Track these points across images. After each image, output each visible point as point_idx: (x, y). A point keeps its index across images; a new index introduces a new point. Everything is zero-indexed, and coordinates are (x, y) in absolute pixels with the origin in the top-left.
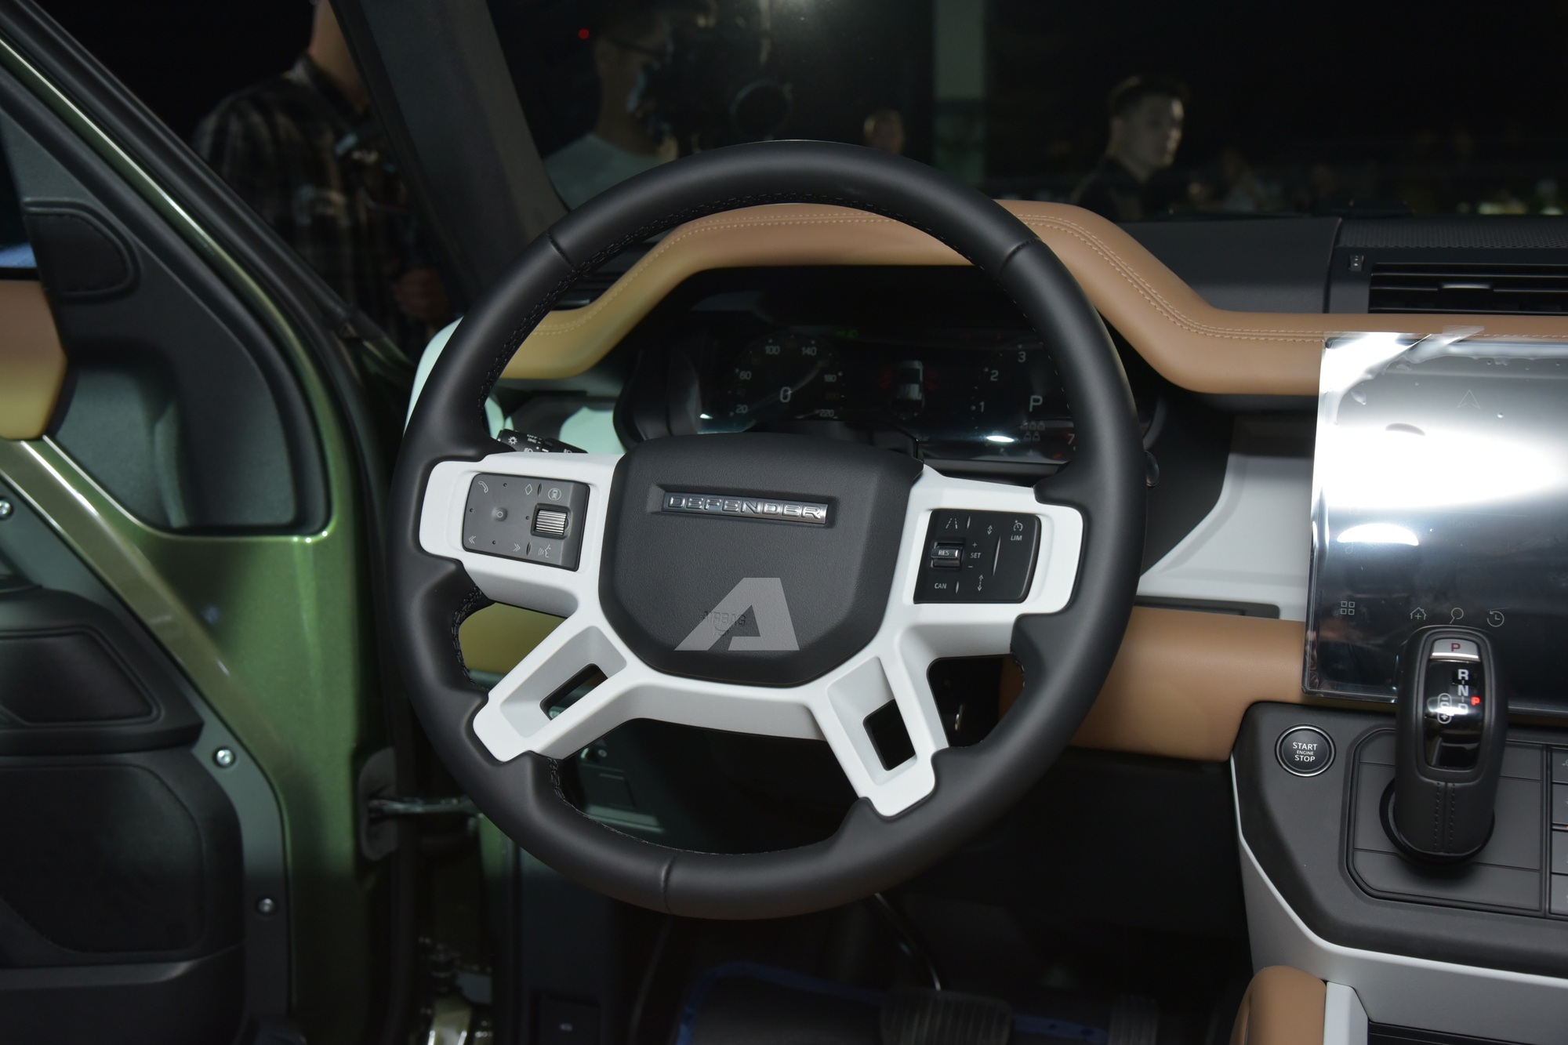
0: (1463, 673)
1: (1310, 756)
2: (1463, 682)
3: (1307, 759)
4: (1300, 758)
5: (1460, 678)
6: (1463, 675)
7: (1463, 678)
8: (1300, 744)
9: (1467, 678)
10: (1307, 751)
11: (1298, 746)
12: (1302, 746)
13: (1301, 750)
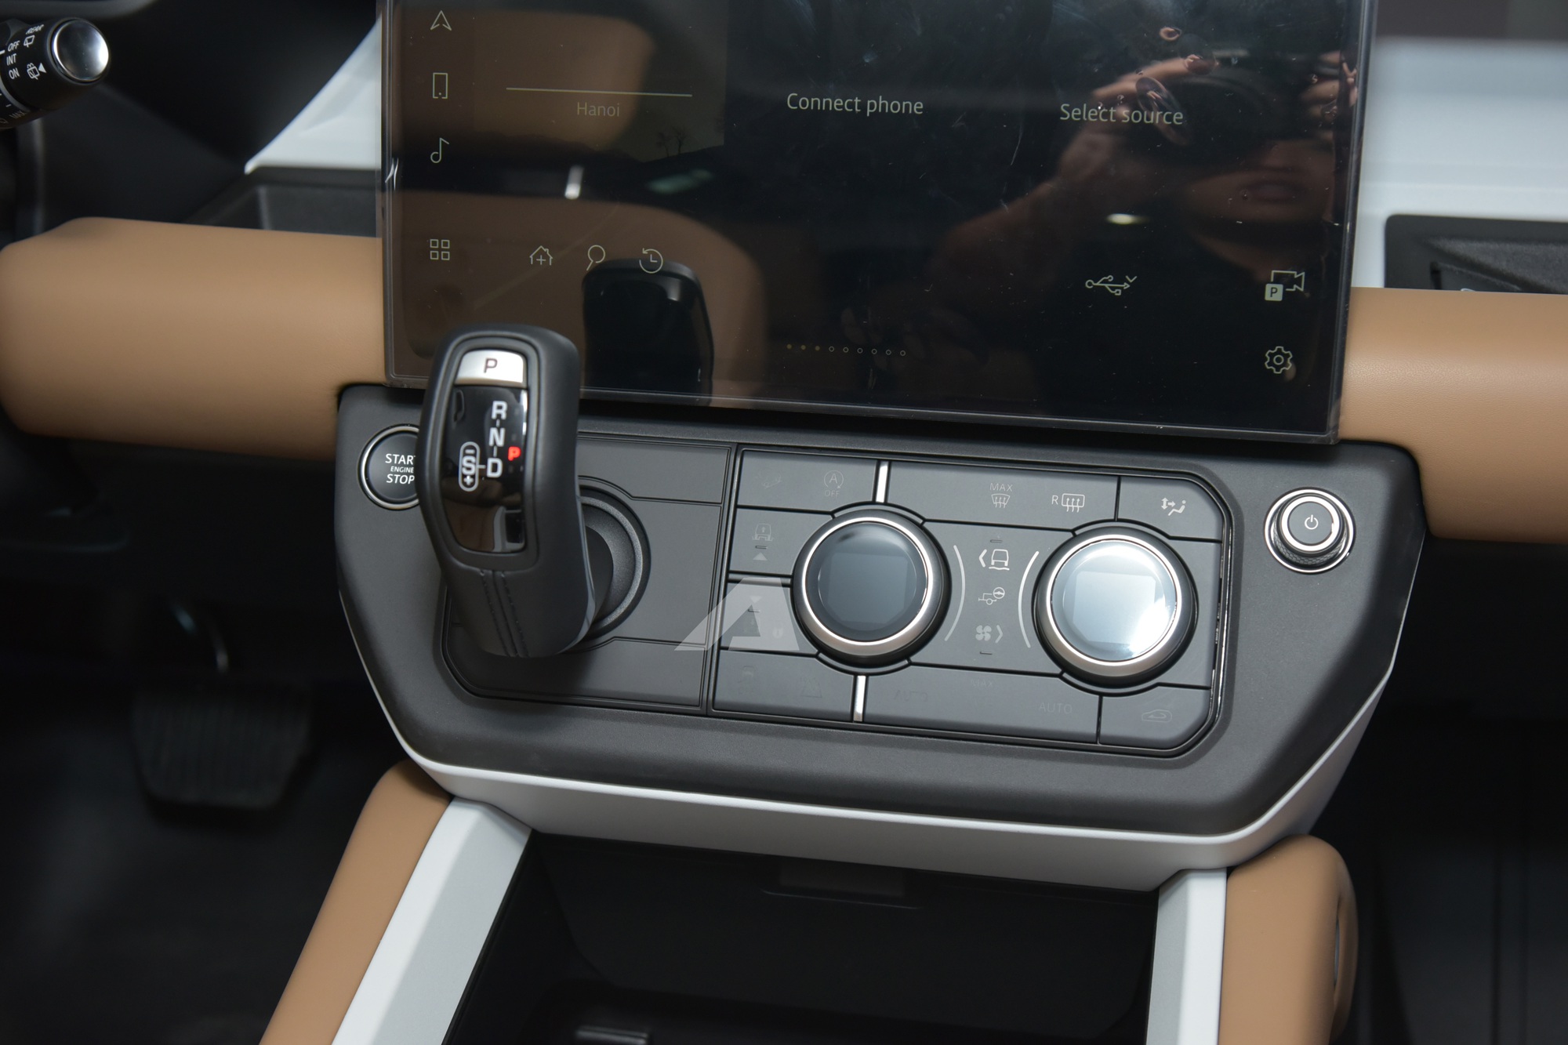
0: (500, 407)
1: (408, 474)
2: (498, 423)
3: (404, 479)
4: (394, 478)
5: (494, 416)
6: (499, 411)
7: (499, 416)
8: (396, 456)
9: (504, 416)
10: (406, 466)
11: (393, 458)
12: (399, 458)
13: (397, 465)
